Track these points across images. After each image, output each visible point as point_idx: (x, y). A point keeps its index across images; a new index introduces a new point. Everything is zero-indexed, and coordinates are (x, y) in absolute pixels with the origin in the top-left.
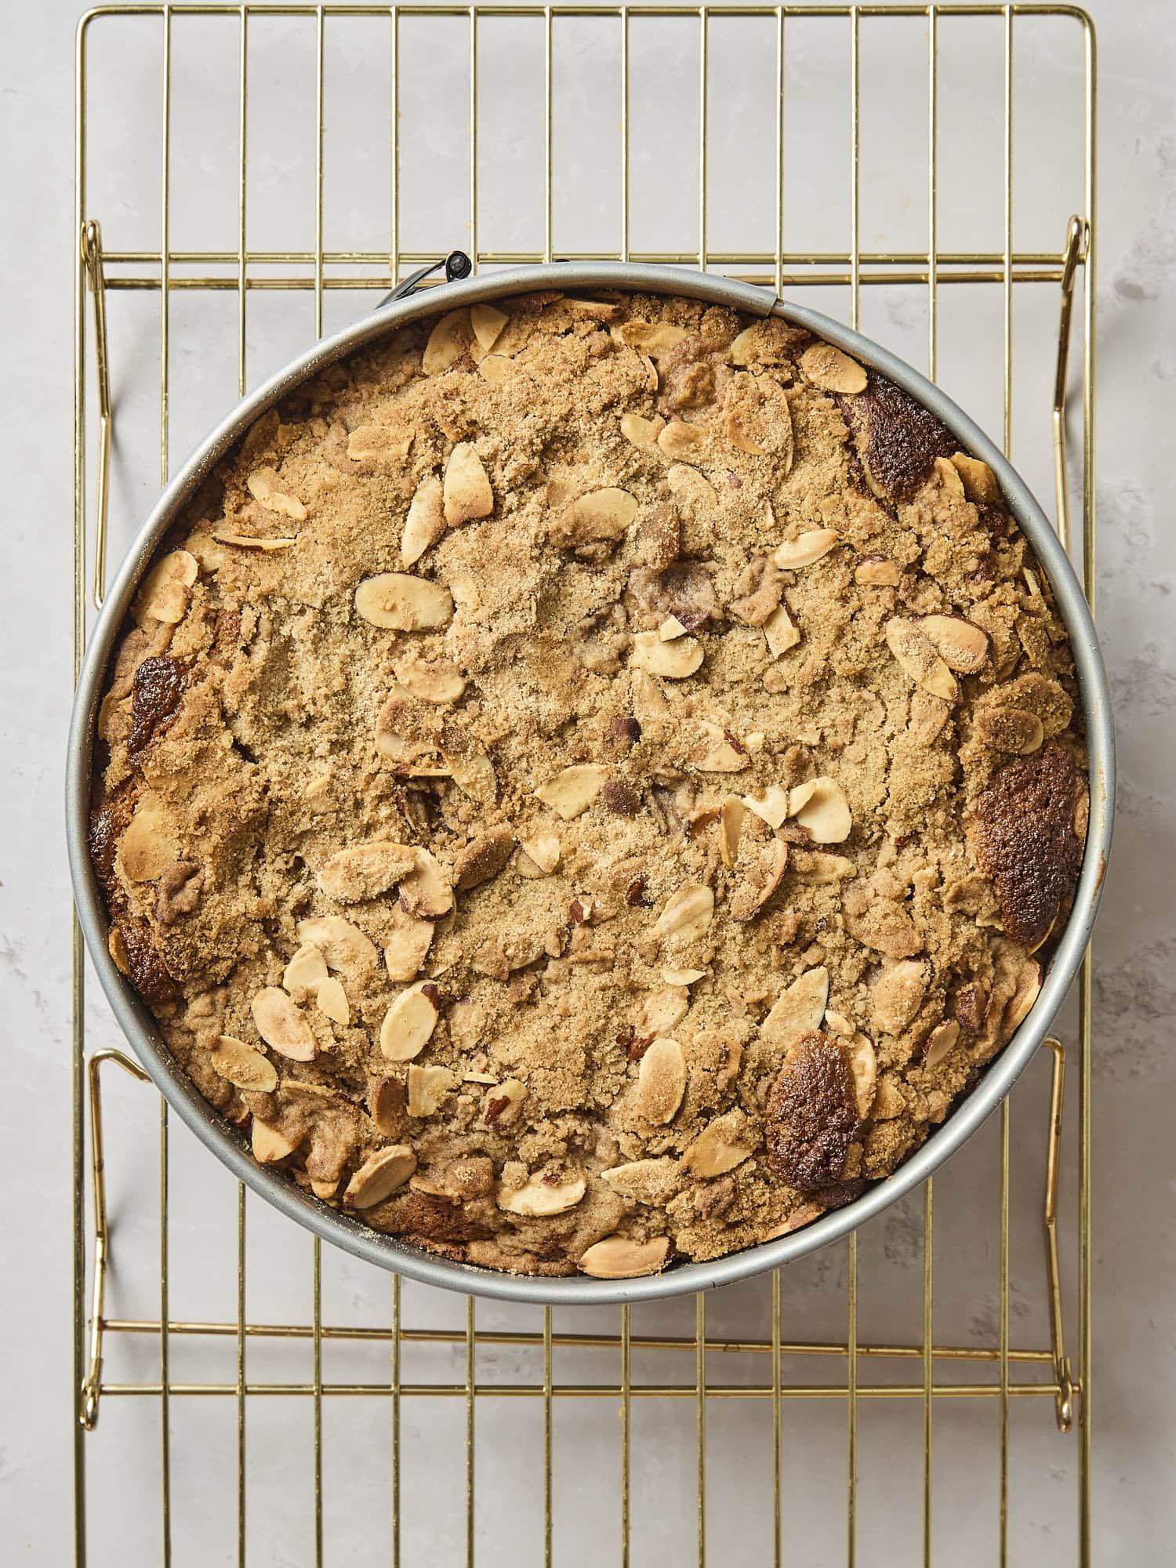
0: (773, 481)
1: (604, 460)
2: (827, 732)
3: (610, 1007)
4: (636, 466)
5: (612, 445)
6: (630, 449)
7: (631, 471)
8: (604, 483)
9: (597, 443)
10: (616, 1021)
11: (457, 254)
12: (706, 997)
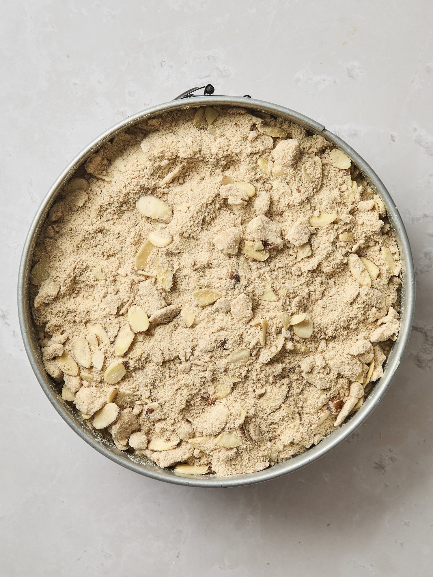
0: (312, 193)
1: (247, 171)
2: (311, 293)
3: (202, 386)
4: (259, 176)
5: (252, 166)
6: (258, 169)
7: (257, 178)
8: (245, 180)
9: (247, 164)
10: (203, 391)
11: (210, 85)
12: (240, 389)
